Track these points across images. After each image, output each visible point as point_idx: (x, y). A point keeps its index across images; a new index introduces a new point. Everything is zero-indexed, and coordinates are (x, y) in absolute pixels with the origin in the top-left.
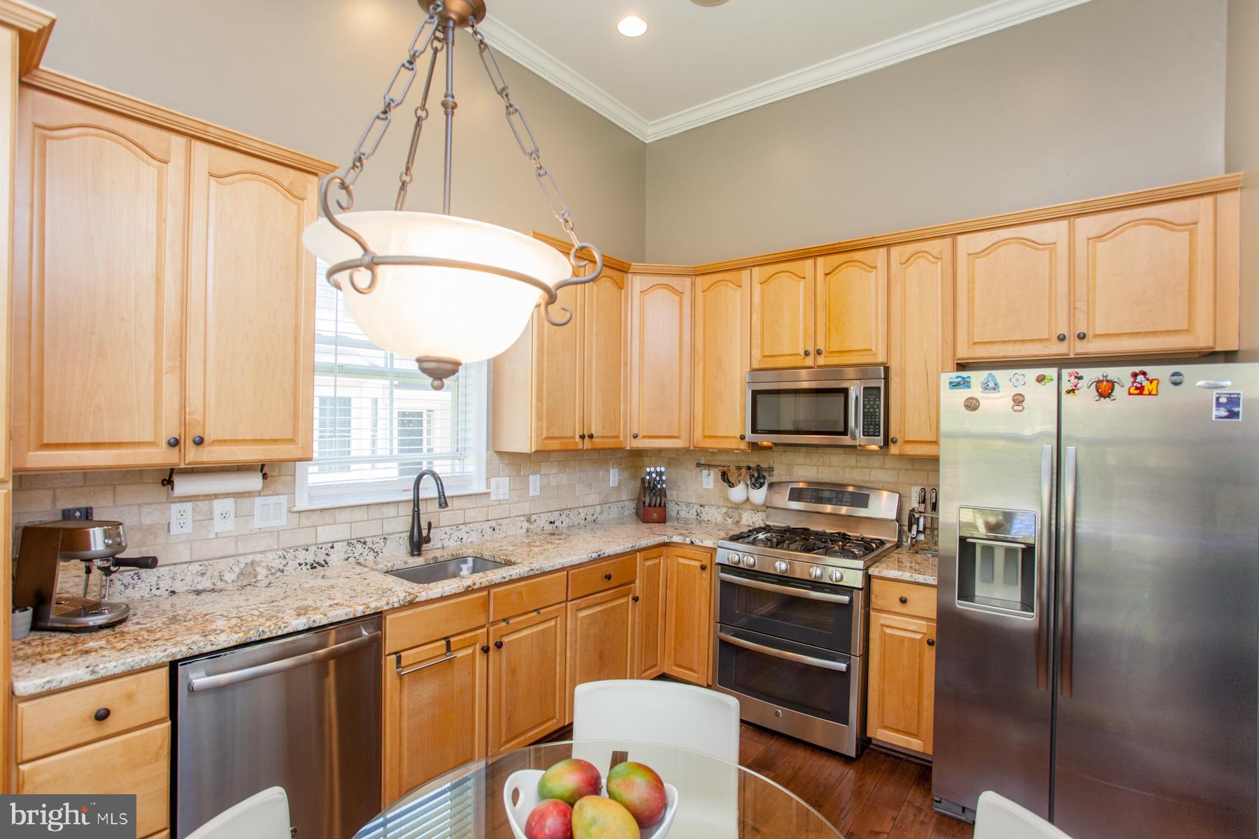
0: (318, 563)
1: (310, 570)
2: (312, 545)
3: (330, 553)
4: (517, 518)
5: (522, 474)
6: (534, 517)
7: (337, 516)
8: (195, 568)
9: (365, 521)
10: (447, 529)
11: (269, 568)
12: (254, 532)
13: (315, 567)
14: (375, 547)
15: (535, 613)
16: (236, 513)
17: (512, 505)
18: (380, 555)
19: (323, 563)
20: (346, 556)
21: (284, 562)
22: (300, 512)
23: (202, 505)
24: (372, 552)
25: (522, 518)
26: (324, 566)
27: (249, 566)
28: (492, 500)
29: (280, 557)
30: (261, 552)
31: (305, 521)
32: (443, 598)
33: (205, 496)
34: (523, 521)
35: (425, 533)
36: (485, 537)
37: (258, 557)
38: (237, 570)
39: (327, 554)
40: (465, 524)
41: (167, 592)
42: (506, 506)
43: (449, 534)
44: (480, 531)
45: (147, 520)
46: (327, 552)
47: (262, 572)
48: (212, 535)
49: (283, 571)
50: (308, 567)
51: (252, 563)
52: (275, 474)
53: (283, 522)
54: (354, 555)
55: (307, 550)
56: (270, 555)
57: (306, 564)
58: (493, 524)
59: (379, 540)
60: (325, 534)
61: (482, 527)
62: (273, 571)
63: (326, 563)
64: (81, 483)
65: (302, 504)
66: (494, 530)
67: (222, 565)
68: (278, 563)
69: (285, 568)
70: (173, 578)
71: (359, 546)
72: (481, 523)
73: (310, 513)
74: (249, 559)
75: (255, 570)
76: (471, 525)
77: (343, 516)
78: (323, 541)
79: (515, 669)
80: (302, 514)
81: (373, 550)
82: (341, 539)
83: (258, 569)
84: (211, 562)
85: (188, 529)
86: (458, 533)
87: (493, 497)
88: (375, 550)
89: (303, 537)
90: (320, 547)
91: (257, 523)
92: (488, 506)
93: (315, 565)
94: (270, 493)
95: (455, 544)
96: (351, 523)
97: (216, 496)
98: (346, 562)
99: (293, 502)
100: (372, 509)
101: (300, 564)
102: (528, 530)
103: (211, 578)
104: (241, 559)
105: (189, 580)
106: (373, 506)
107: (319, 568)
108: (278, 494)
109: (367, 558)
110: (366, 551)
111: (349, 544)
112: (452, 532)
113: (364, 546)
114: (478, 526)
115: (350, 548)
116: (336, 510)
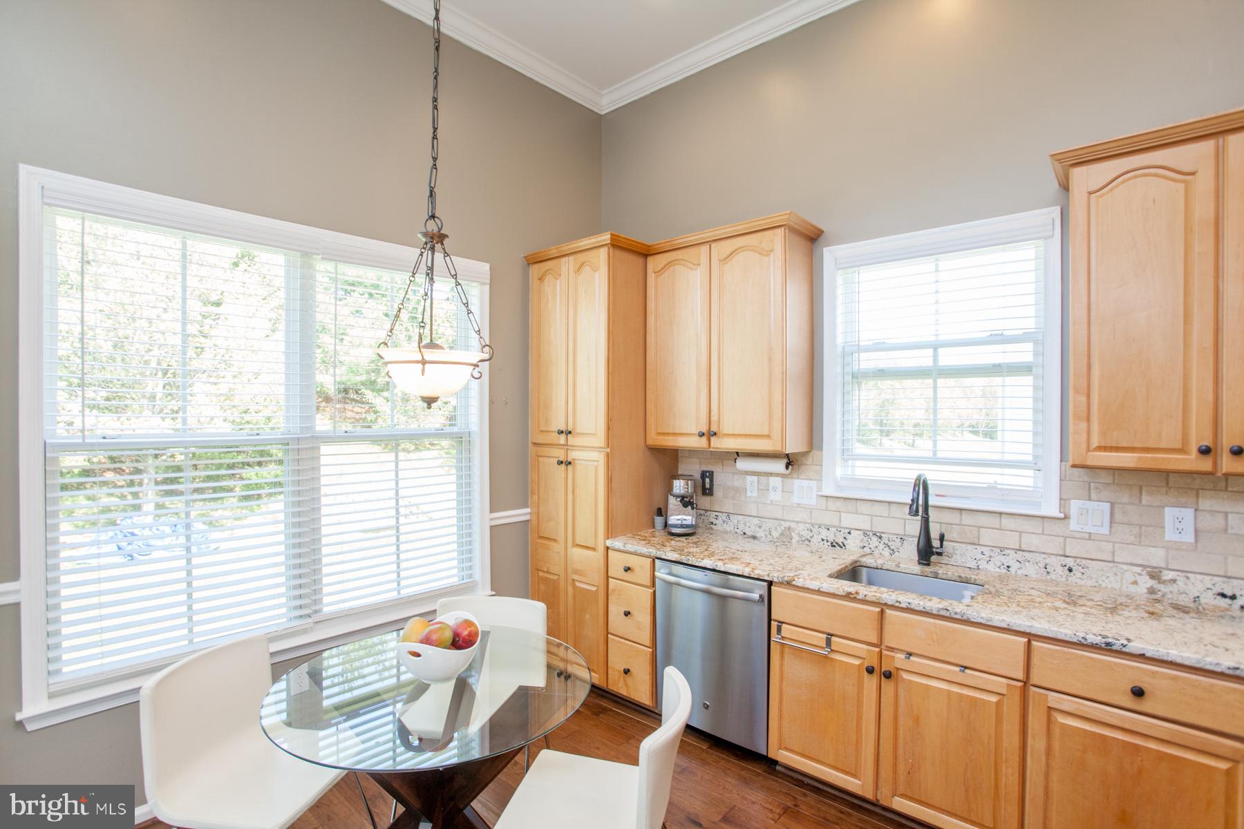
0: (837, 543)
1: (830, 547)
2: (834, 527)
3: (847, 537)
4: (1125, 567)
5: (1144, 502)
6: (1167, 575)
7: (858, 507)
8: (756, 521)
9: (885, 517)
10: (984, 549)
11: (801, 536)
12: (794, 505)
13: (834, 546)
14: (893, 545)
15: (957, 669)
16: (783, 489)
17: (1117, 545)
18: (896, 554)
19: (842, 545)
20: (862, 545)
21: (811, 534)
22: (827, 497)
23: (763, 479)
24: (887, 548)
25: (1138, 569)
26: (842, 547)
27: (787, 529)
28: (1071, 529)
29: (808, 530)
30: (798, 522)
31: (832, 505)
32: (819, 592)
33: (765, 473)
34: (1140, 574)
35: (936, 543)
36: (1053, 576)
37: (793, 525)
38: (779, 530)
39: (845, 538)
40: (1017, 550)
41: (742, 533)
42: (1104, 543)
43: (988, 555)
44: (1042, 565)
45: (736, 484)
46: (844, 536)
47: (796, 538)
48: (769, 502)
49: (810, 541)
50: (829, 544)
51: (789, 528)
52: (808, 463)
53: (813, 502)
54: (870, 546)
55: (828, 529)
56: (801, 526)
57: (827, 542)
58: (1070, 562)
59: (896, 539)
60: (848, 520)
61: (1047, 561)
62: (803, 539)
63: (844, 545)
64: (710, 457)
65: (829, 490)
66: (1070, 570)
67: (769, 524)
68: (806, 534)
69: (812, 540)
70: (744, 524)
71: (875, 539)
72: (1044, 556)
73: (835, 499)
74: (787, 525)
75: (791, 534)
76: (1026, 554)
77: (864, 508)
78: (845, 526)
79: (918, 718)
80: (829, 499)
81: (889, 546)
82: (860, 528)
83: (793, 534)
84: (764, 520)
85: (755, 494)
86: (1002, 558)
87: (1073, 525)
88: (891, 547)
89: (828, 519)
90: (839, 530)
91: (796, 499)
92: (1065, 538)
93: (834, 544)
94: (805, 477)
95: (997, 570)
96: (872, 516)
97: (772, 474)
98: (862, 550)
99: (820, 488)
100: (893, 507)
101: (823, 540)
102: (1152, 591)
103: (765, 530)
104: (782, 523)
105: (752, 528)
106: (894, 505)
107: (839, 548)
108: (811, 480)
109: (883, 552)
110: (882, 546)
111: (865, 534)
112: (993, 554)
113: (880, 540)
114: (1039, 558)
115: (866, 539)
116: (858, 501)
